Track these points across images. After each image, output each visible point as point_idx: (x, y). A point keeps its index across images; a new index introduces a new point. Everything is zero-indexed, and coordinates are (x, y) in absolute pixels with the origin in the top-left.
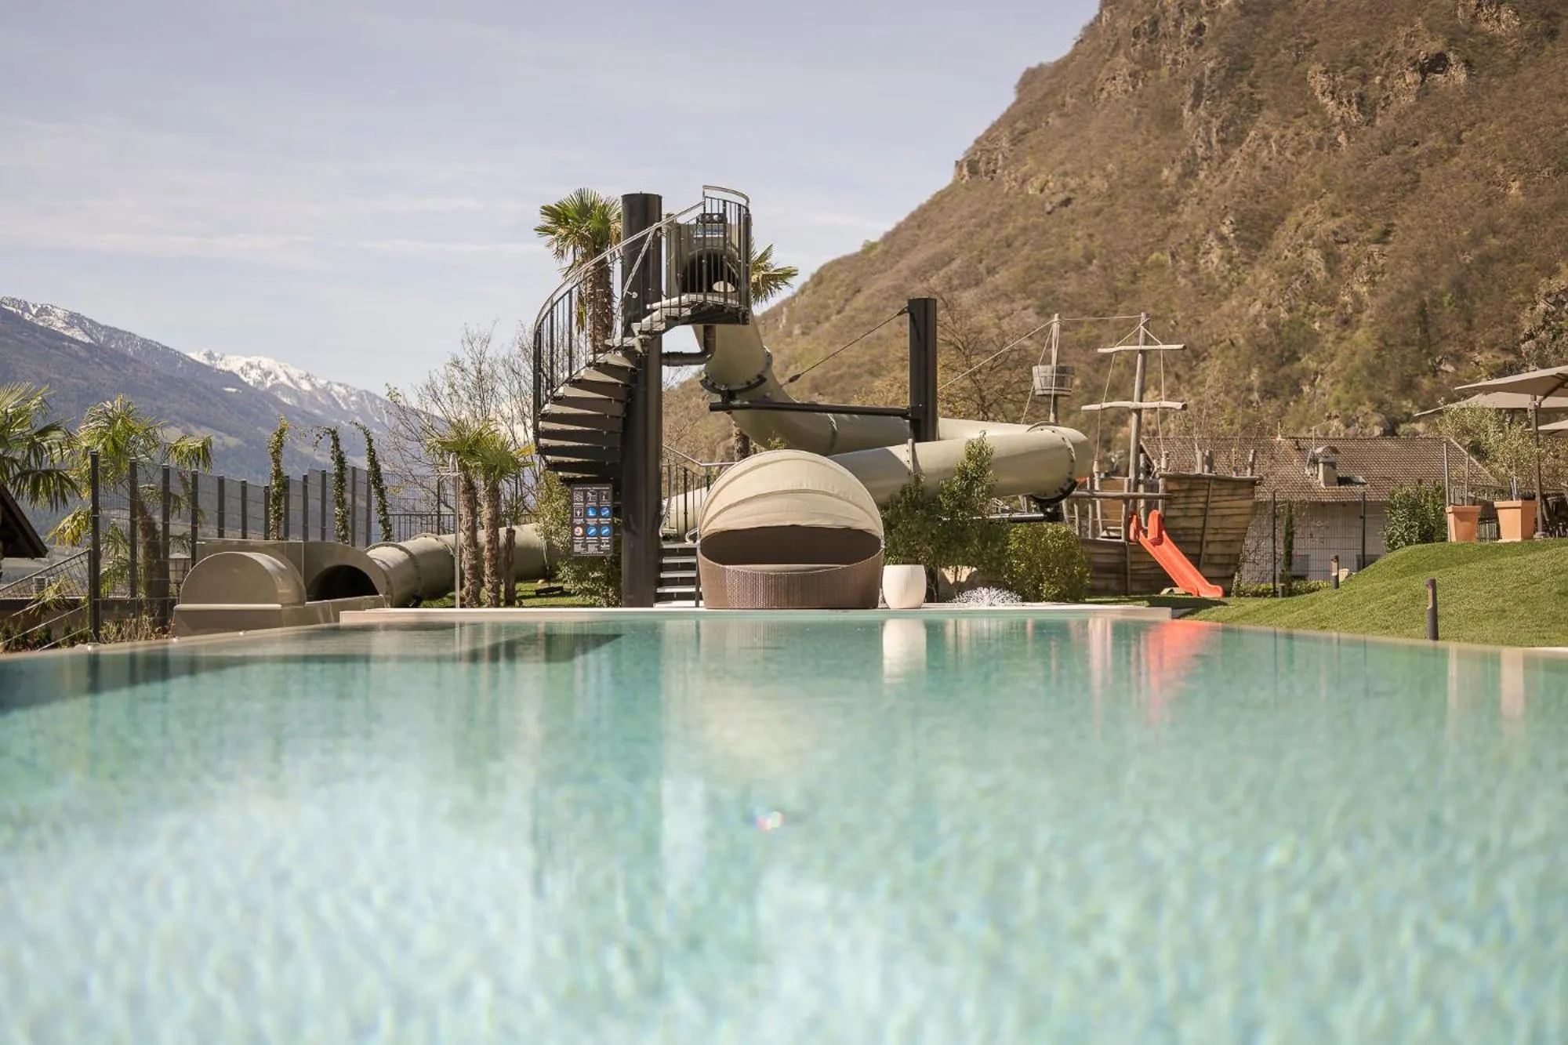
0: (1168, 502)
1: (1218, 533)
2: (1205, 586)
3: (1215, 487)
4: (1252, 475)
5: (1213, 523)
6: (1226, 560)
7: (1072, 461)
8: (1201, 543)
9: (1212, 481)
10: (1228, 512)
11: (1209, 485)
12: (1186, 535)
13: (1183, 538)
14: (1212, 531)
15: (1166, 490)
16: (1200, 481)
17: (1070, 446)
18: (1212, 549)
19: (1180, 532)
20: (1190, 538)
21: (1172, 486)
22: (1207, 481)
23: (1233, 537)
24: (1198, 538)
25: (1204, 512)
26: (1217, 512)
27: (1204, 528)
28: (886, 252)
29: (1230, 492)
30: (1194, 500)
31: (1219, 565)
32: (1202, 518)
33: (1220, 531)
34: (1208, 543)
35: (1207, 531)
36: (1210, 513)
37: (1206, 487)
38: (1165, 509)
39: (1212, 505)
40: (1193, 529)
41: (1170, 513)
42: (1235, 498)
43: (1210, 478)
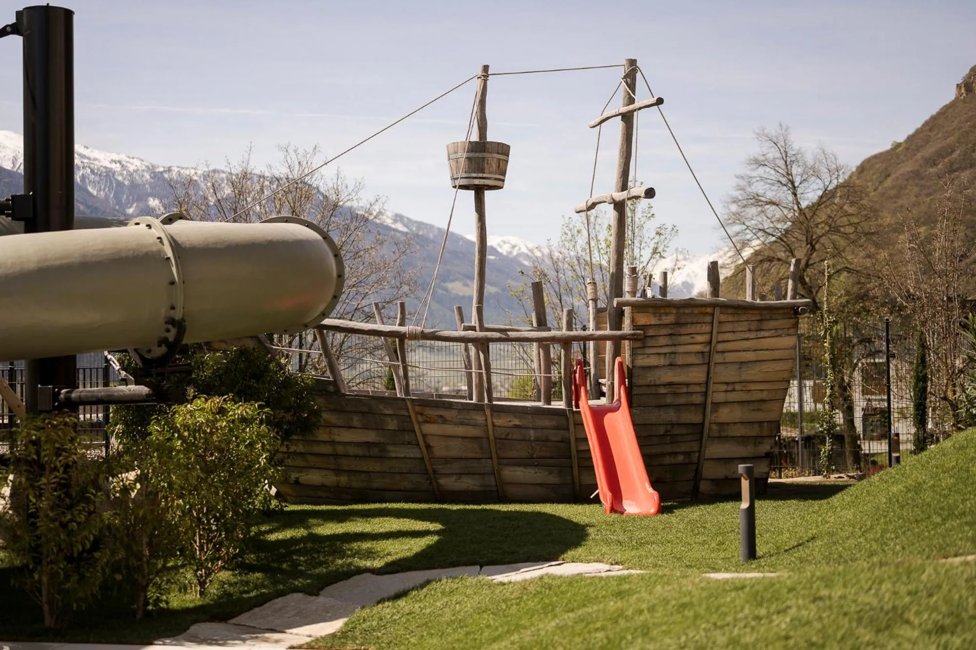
0: (639, 344)
1: (734, 390)
2: (644, 488)
3: (723, 318)
4: (793, 297)
5: (724, 374)
6: (754, 432)
7: (173, 283)
8: (704, 405)
9: (717, 310)
10: (750, 356)
11: (713, 315)
12: (676, 394)
13: (669, 400)
14: (724, 387)
15: (635, 326)
16: (696, 311)
17: (170, 254)
18: (725, 415)
19: (663, 391)
20: (682, 400)
21: (643, 320)
22: (709, 310)
23: (764, 396)
24: (698, 399)
25: (707, 359)
26: (730, 357)
27: (707, 383)
28: (907, 149)
29: (754, 326)
30: (687, 339)
31: (743, 440)
32: (705, 368)
33: (737, 387)
34: (717, 405)
35: (712, 387)
36: (717, 358)
37: (708, 319)
38: (633, 354)
39: (720, 347)
40: (688, 385)
41: (641, 361)
42: (763, 334)
43: (714, 305)
